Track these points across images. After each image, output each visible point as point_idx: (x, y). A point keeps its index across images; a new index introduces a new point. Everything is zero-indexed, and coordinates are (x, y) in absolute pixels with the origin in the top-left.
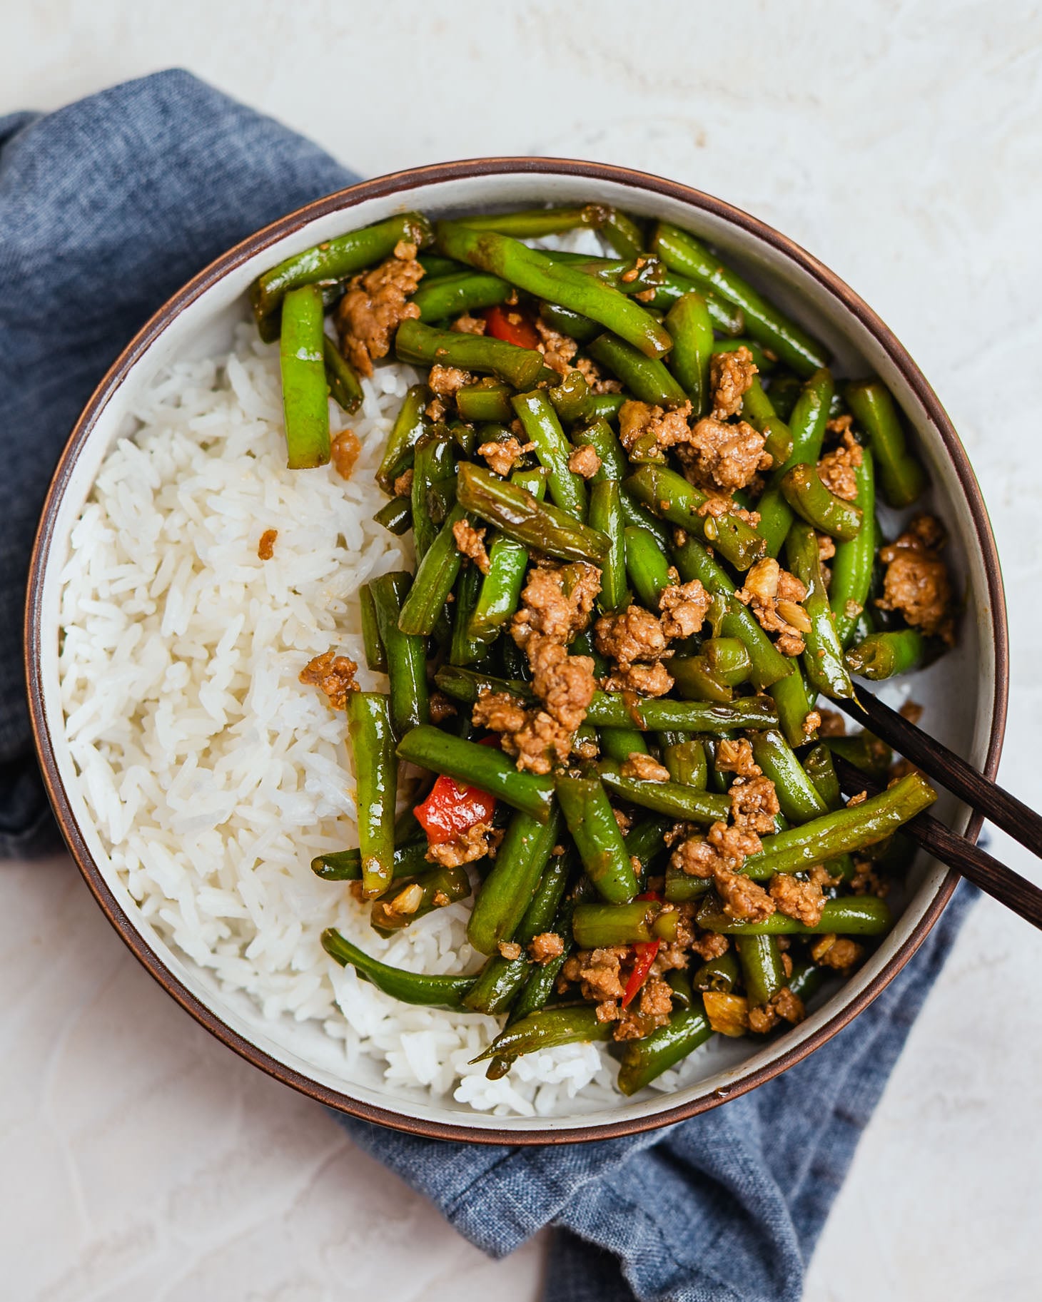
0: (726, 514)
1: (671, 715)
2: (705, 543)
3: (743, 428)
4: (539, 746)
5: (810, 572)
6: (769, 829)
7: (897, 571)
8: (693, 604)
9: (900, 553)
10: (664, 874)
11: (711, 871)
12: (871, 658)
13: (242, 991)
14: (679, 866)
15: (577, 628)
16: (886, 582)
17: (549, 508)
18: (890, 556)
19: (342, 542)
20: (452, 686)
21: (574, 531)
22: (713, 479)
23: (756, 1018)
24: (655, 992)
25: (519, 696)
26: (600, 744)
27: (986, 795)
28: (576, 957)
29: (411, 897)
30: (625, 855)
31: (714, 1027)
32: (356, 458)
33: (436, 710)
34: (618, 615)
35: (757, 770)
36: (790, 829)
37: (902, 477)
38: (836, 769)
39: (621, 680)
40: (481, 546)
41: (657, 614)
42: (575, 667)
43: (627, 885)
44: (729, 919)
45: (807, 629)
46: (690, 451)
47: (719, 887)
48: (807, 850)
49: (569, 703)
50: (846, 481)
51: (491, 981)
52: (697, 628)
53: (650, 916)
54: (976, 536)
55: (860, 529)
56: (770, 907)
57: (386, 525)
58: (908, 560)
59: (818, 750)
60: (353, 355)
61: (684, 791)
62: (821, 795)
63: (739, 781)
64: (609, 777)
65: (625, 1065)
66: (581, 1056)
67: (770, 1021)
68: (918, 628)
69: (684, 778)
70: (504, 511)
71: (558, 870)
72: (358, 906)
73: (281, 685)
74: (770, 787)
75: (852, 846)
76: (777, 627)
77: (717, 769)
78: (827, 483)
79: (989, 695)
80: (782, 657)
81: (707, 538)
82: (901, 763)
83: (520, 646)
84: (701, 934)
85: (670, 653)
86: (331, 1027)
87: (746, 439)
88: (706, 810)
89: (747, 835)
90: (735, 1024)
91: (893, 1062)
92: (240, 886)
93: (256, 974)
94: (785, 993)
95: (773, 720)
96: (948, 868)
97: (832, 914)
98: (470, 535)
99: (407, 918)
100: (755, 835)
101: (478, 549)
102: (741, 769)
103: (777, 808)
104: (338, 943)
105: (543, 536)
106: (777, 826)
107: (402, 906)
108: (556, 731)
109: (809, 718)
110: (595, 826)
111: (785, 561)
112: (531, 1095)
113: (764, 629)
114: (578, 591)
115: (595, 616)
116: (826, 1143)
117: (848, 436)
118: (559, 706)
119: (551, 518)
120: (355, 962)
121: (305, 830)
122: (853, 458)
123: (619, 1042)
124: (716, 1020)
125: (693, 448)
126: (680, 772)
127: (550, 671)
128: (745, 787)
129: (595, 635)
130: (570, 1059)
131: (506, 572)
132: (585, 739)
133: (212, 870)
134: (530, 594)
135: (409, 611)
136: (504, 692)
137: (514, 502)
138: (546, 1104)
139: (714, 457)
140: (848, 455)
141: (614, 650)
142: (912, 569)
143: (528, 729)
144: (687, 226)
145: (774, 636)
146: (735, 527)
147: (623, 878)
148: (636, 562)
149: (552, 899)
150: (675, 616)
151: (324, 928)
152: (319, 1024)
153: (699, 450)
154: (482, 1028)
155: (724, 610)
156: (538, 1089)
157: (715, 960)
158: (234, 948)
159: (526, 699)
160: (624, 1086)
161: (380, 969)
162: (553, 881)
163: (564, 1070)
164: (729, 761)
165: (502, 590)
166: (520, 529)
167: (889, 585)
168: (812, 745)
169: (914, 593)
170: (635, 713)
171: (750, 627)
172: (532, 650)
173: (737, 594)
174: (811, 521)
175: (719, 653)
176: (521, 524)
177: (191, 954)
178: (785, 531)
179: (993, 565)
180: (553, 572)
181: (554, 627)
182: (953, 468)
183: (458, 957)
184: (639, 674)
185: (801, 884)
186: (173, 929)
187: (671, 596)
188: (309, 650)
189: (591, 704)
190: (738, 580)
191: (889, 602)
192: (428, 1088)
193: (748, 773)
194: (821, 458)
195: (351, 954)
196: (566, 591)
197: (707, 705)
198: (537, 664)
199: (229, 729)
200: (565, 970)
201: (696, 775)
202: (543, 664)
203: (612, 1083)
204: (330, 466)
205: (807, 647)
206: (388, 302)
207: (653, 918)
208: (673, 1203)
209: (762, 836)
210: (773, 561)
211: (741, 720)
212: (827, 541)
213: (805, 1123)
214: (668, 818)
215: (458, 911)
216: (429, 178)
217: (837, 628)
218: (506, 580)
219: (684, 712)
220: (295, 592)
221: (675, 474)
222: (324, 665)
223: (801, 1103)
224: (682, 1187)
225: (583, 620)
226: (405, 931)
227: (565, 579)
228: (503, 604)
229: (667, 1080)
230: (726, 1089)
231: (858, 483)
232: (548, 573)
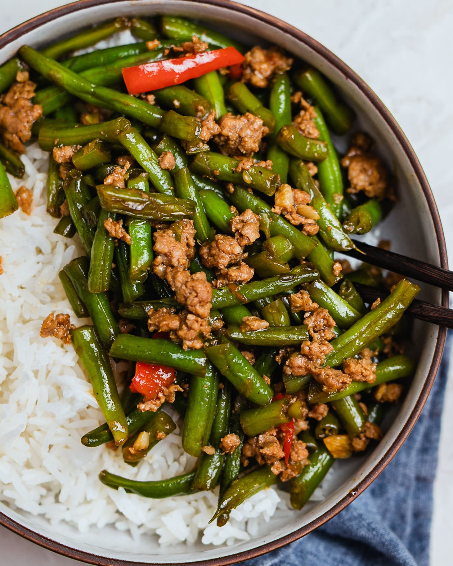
0: (252, 166)
1: (258, 290)
2: (245, 186)
3: (248, 116)
4: (193, 334)
5: (308, 185)
6: (332, 336)
7: (353, 169)
8: (251, 223)
9: (352, 159)
10: (282, 380)
11: (308, 370)
12: (358, 223)
13: (63, 521)
14: (290, 373)
15: (190, 257)
16: (349, 178)
17: (155, 195)
18: (347, 162)
19: (39, 251)
20: (130, 313)
21: (173, 203)
22: (240, 151)
23: (357, 444)
24: (297, 448)
25: (170, 307)
26: (224, 319)
27: (447, 279)
28: (248, 443)
29: (143, 439)
30: (259, 377)
31: (335, 456)
32: (31, 201)
33: (123, 329)
34: (211, 242)
35: (316, 305)
36: (343, 333)
37: (338, 116)
38: (358, 291)
39: (224, 279)
40: (123, 230)
41: (233, 235)
42: (197, 280)
43: (266, 393)
44: (327, 394)
45: (317, 217)
46: (222, 138)
47: (316, 378)
48: (357, 341)
49: (200, 302)
50: (311, 128)
51: (204, 471)
52: (258, 236)
53: (284, 407)
54: (394, 136)
55: (327, 153)
56: (348, 380)
57: (62, 235)
58: (358, 162)
59: (344, 283)
60: (11, 144)
61: (280, 330)
62: (354, 308)
63: (307, 315)
64: (235, 335)
65: (292, 494)
66: (267, 497)
67: (365, 442)
68: (375, 198)
69: (277, 322)
70: (131, 204)
71: (224, 397)
72: (113, 453)
73: (31, 343)
74: (326, 313)
75: (382, 331)
76: (300, 221)
77: (293, 312)
78: (301, 132)
79: (429, 222)
80: (308, 237)
81: (247, 184)
82: (389, 275)
83: (162, 278)
84: (311, 407)
85: (246, 255)
86: (119, 525)
87: (252, 123)
88: (295, 337)
89: (323, 344)
90: (346, 451)
91: (437, 440)
92: (44, 463)
93: (68, 509)
94: (368, 425)
95: (316, 274)
96: (438, 326)
97: (381, 372)
98: (115, 226)
99: (144, 452)
100: (327, 342)
101: (122, 232)
102: (307, 308)
103: (334, 324)
104: (110, 478)
105: (157, 212)
106: (336, 333)
107: (140, 446)
108: (200, 323)
109: (335, 267)
110: (236, 368)
111: (292, 182)
112: (243, 526)
113: (293, 225)
114: (184, 236)
115: (198, 247)
116: (416, 497)
117: (304, 103)
118: (195, 306)
119: (158, 200)
120: (123, 485)
121: (71, 420)
122: (310, 114)
123: (285, 482)
124: (334, 452)
125: (224, 136)
126: (273, 320)
127: (184, 287)
128: (312, 317)
129: (201, 258)
130: (261, 501)
131: (142, 239)
132: (215, 318)
133: (25, 460)
134: (159, 247)
135: (93, 280)
136: (162, 307)
137: (135, 198)
138: (254, 529)
139: (237, 138)
140: (307, 114)
141: (214, 263)
142: (362, 166)
143: (184, 326)
144: (177, 13)
145: (300, 227)
146: (260, 172)
147: (262, 390)
148: (211, 210)
149: (225, 415)
150: (243, 233)
151: (98, 473)
152: (112, 525)
153: (228, 137)
154: (205, 499)
155: (268, 221)
156: (246, 523)
157: (323, 419)
158: (51, 499)
159: (175, 307)
160: (295, 505)
161: (138, 485)
162: (223, 404)
163: (260, 508)
164: (298, 305)
165: (143, 250)
166: (143, 212)
167: (352, 179)
168: (341, 281)
169: (367, 179)
170: (239, 295)
171: (286, 226)
172: (170, 278)
173: (273, 210)
174: (299, 156)
175: (274, 246)
176: (143, 209)
177: (28, 510)
178: (287, 167)
179: (409, 150)
180: (166, 230)
181: (178, 260)
182: (369, 102)
183: (179, 463)
184: (234, 273)
185: (360, 361)
186: (14, 500)
187: (237, 223)
188: (40, 318)
189: (213, 297)
190: (270, 202)
191: (355, 188)
192: (185, 542)
193: (311, 308)
194: (293, 120)
195: (120, 481)
196: (178, 238)
197: (277, 278)
198: (175, 285)
199: (11, 377)
200: (244, 453)
201: (283, 319)
202: (179, 285)
203: (287, 505)
204: (19, 210)
205: (320, 228)
206: (23, 108)
207: (286, 408)
208: (339, 560)
209: (330, 341)
210: (286, 185)
211: (299, 280)
212: (311, 165)
213: (401, 490)
214: (273, 348)
215: (173, 438)
216: (24, 30)
217: (334, 211)
218: (143, 243)
219: (266, 285)
220: (22, 288)
221: (216, 154)
222: (51, 322)
223: (395, 481)
224: (343, 550)
225: (192, 251)
226: (145, 459)
227: (175, 232)
228: (146, 257)
229: (318, 494)
230: (354, 490)
231: (317, 127)
232: (164, 232)
